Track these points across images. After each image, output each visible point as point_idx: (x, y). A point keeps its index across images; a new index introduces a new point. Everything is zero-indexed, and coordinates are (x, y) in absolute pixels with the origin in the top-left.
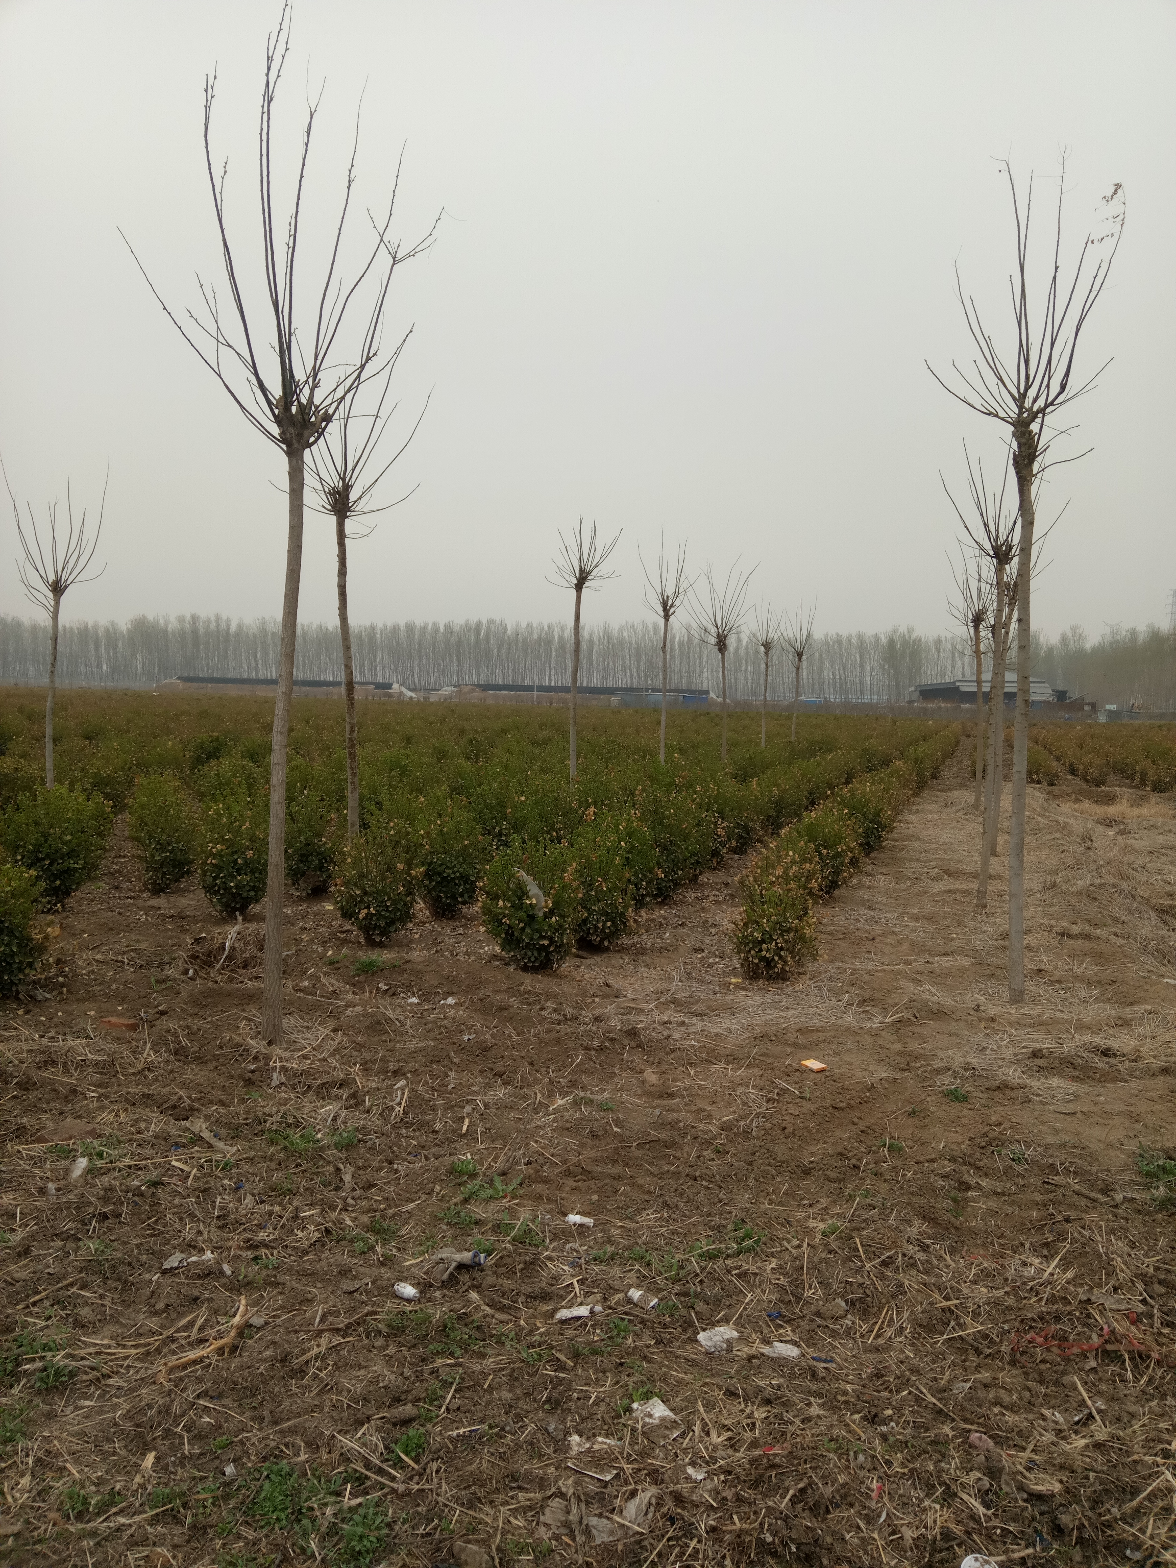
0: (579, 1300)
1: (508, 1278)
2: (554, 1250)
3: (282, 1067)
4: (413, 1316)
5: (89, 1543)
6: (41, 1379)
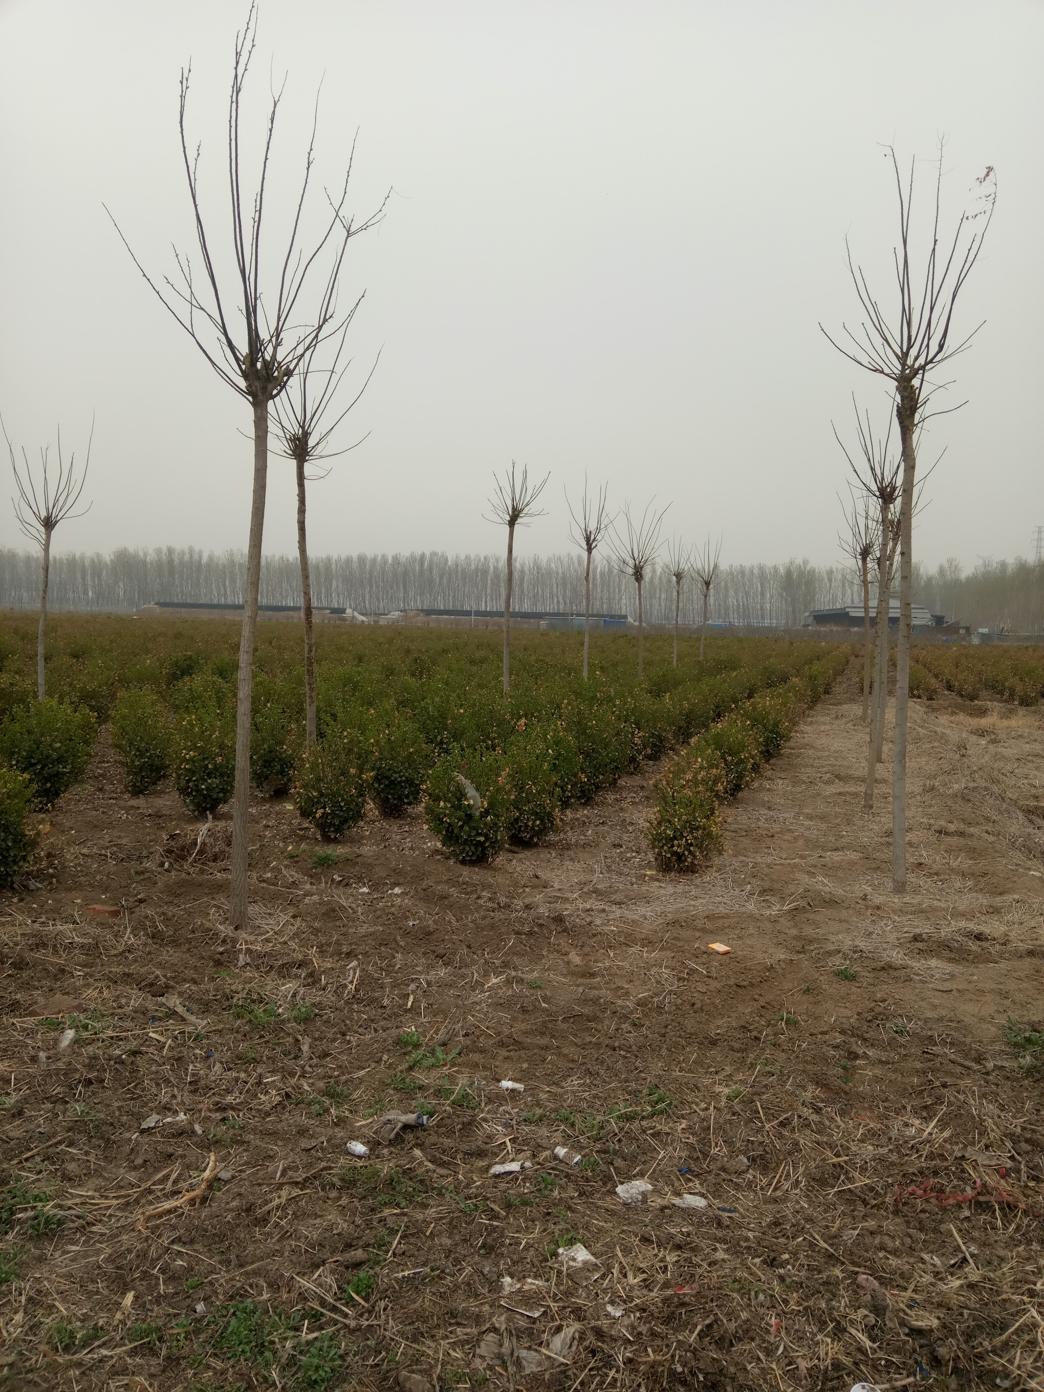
0: (511, 1157)
1: (448, 1137)
2: (488, 1112)
3: (248, 949)
4: (363, 1171)
5: (74, 1373)
6: (33, 1227)
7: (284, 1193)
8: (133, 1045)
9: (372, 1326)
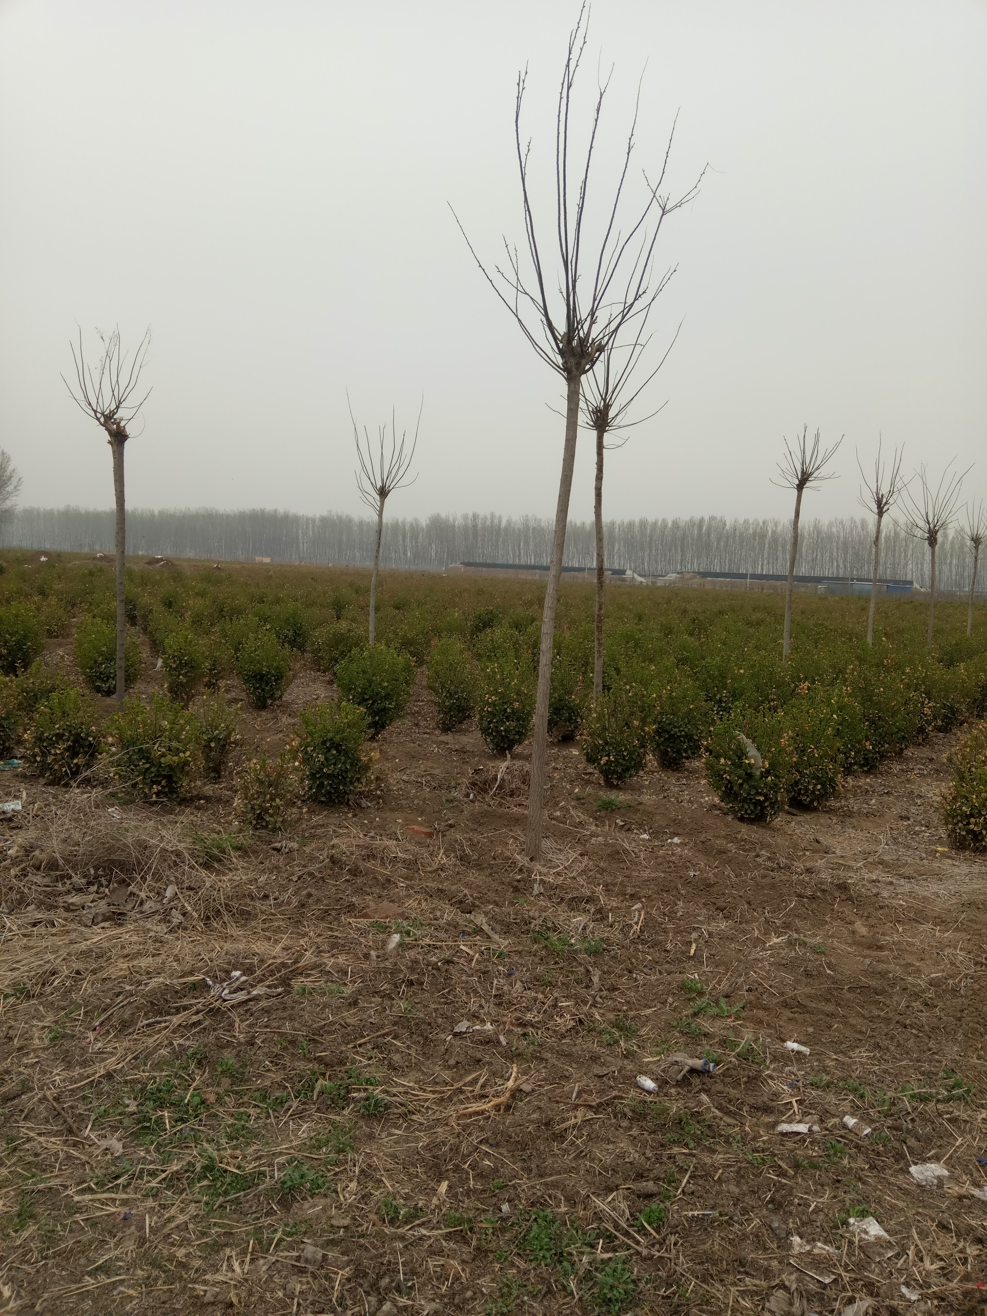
0: (797, 1117)
1: (733, 1088)
2: (774, 1070)
3: (541, 880)
4: (652, 1105)
5: (399, 1245)
6: (365, 1107)
7: (580, 1114)
8: (447, 954)
9: (663, 1258)
